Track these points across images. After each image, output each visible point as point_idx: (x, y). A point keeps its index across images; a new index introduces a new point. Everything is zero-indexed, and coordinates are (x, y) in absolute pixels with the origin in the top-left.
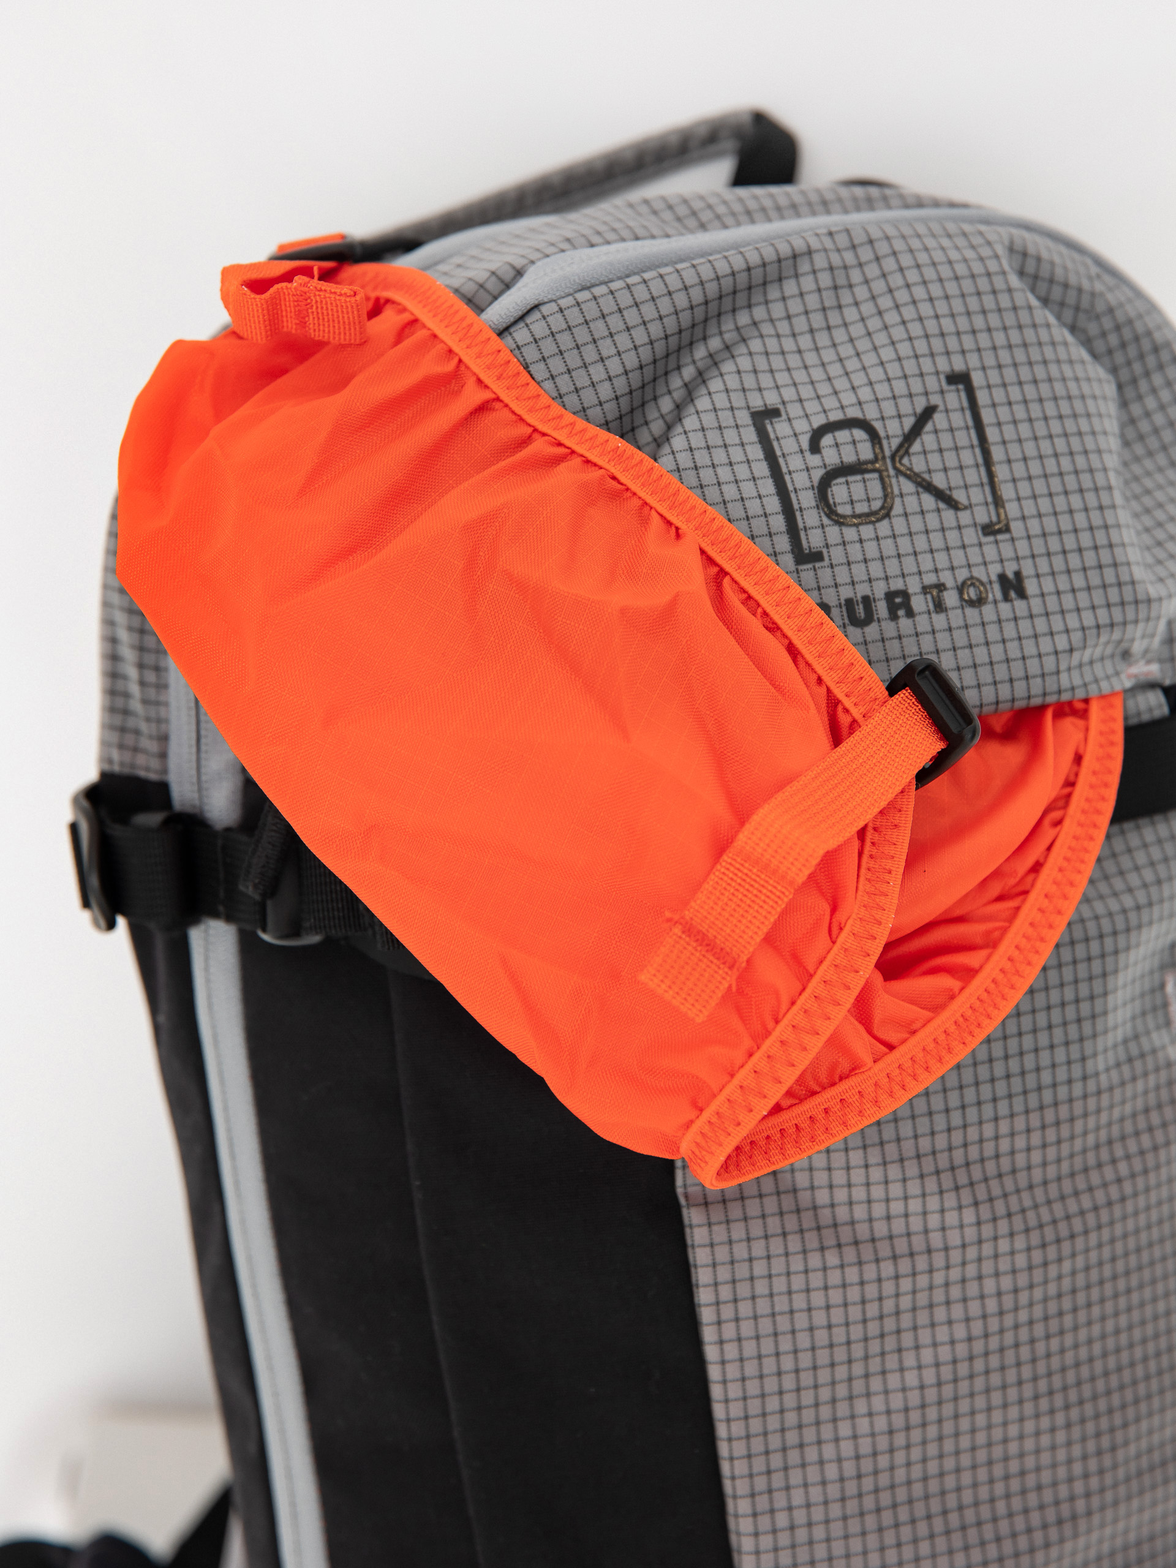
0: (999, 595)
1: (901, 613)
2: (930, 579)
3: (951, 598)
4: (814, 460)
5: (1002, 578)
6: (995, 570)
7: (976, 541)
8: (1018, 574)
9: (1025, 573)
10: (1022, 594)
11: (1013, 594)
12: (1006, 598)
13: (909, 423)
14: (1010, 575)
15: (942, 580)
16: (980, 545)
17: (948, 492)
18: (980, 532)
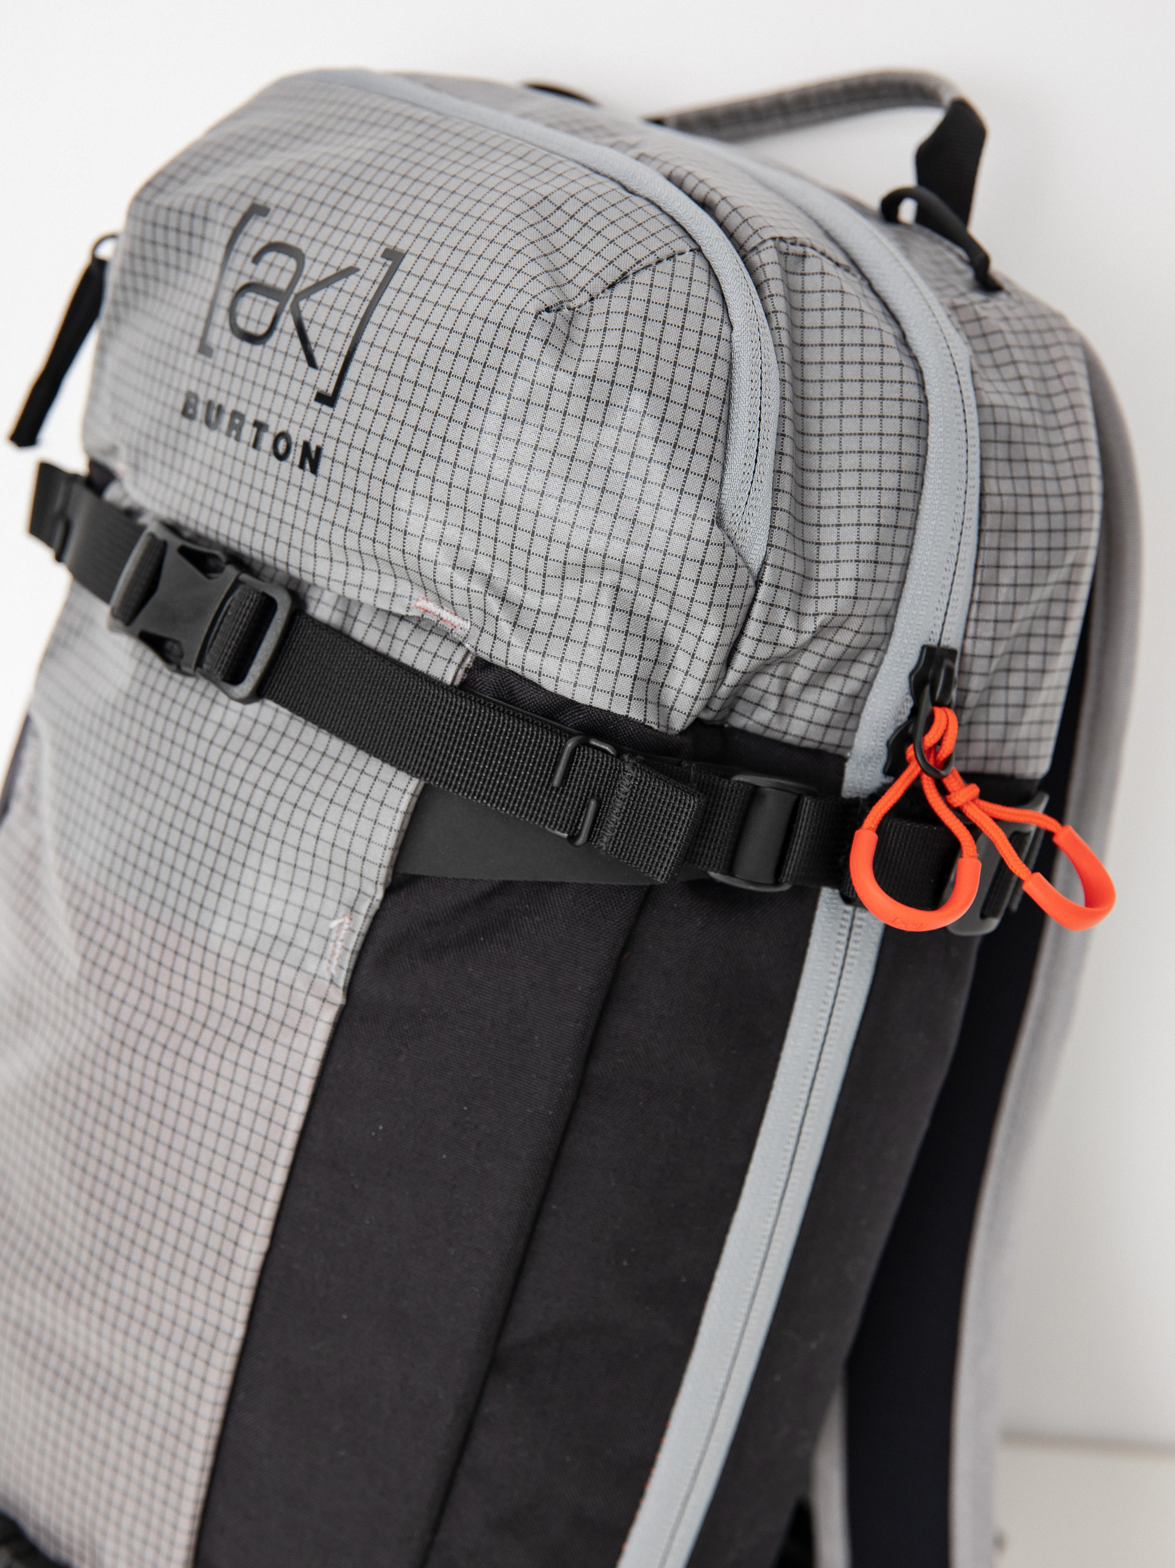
0: (297, 461)
1: (234, 433)
2: (262, 418)
3: (267, 441)
4: (249, 267)
5: (306, 446)
6: (305, 435)
7: (306, 402)
8: (319, 450)
9: (324, 452)
10: (314, 470)
11: (307, 466)
12: (302, 466)
13: (330, 272)
14: (313, 448)
15: (269, 423)
16: (308, 407)
17: (313, 346)
18: (314, 396)
